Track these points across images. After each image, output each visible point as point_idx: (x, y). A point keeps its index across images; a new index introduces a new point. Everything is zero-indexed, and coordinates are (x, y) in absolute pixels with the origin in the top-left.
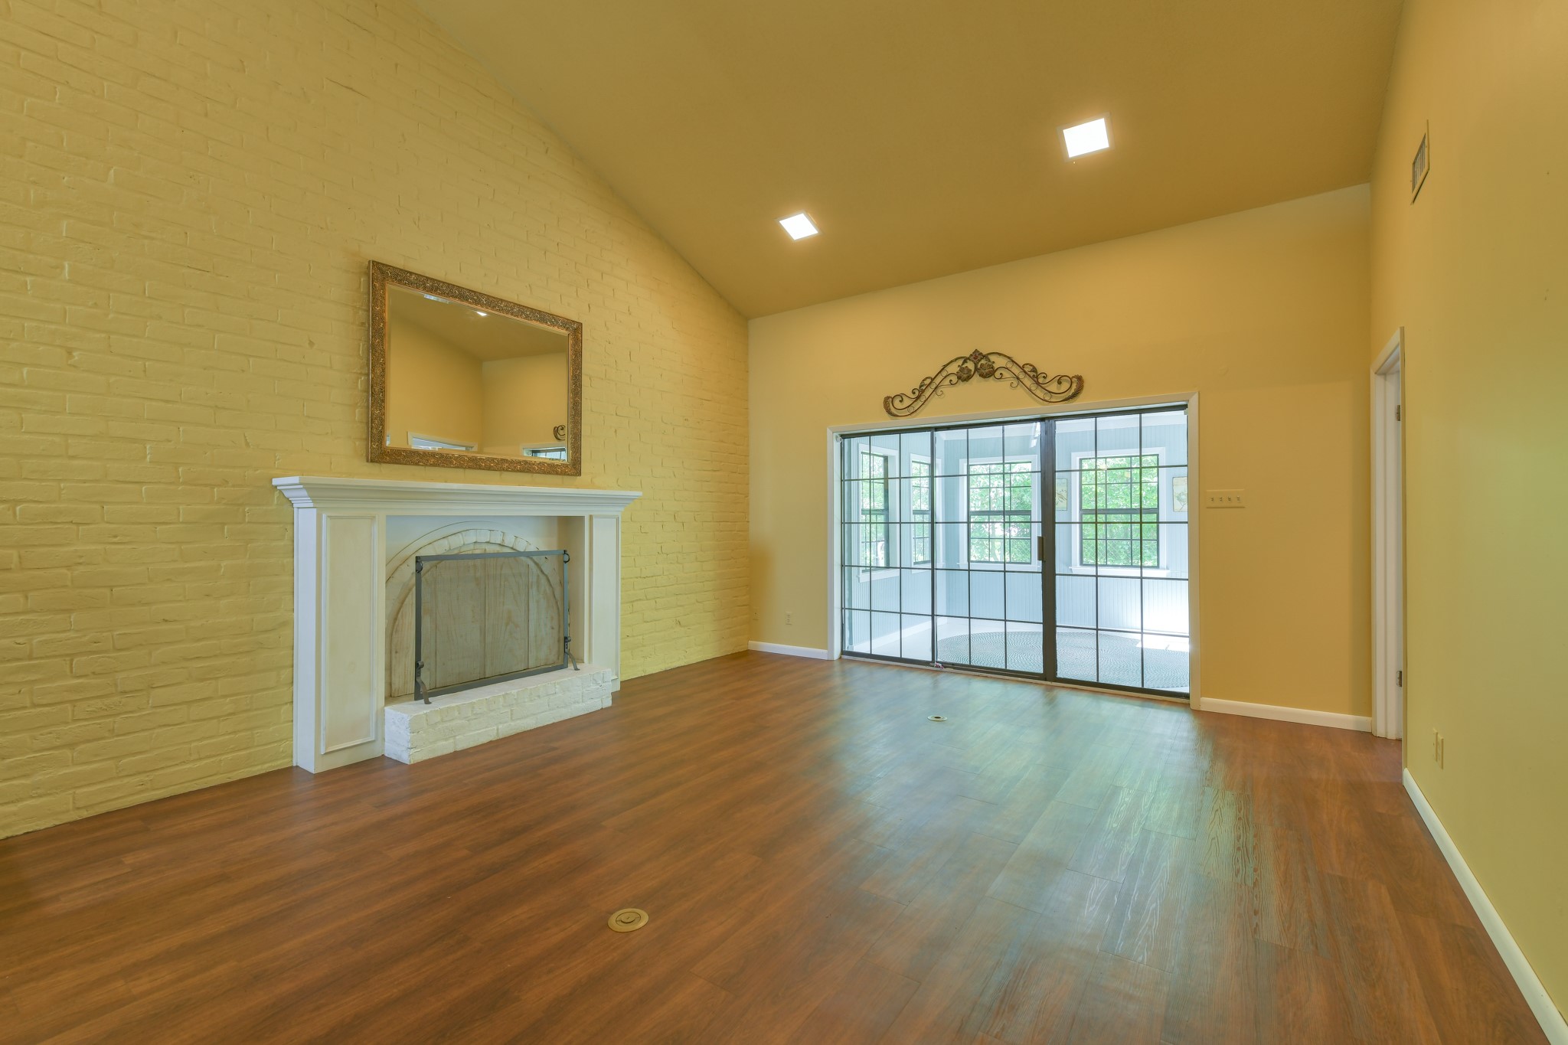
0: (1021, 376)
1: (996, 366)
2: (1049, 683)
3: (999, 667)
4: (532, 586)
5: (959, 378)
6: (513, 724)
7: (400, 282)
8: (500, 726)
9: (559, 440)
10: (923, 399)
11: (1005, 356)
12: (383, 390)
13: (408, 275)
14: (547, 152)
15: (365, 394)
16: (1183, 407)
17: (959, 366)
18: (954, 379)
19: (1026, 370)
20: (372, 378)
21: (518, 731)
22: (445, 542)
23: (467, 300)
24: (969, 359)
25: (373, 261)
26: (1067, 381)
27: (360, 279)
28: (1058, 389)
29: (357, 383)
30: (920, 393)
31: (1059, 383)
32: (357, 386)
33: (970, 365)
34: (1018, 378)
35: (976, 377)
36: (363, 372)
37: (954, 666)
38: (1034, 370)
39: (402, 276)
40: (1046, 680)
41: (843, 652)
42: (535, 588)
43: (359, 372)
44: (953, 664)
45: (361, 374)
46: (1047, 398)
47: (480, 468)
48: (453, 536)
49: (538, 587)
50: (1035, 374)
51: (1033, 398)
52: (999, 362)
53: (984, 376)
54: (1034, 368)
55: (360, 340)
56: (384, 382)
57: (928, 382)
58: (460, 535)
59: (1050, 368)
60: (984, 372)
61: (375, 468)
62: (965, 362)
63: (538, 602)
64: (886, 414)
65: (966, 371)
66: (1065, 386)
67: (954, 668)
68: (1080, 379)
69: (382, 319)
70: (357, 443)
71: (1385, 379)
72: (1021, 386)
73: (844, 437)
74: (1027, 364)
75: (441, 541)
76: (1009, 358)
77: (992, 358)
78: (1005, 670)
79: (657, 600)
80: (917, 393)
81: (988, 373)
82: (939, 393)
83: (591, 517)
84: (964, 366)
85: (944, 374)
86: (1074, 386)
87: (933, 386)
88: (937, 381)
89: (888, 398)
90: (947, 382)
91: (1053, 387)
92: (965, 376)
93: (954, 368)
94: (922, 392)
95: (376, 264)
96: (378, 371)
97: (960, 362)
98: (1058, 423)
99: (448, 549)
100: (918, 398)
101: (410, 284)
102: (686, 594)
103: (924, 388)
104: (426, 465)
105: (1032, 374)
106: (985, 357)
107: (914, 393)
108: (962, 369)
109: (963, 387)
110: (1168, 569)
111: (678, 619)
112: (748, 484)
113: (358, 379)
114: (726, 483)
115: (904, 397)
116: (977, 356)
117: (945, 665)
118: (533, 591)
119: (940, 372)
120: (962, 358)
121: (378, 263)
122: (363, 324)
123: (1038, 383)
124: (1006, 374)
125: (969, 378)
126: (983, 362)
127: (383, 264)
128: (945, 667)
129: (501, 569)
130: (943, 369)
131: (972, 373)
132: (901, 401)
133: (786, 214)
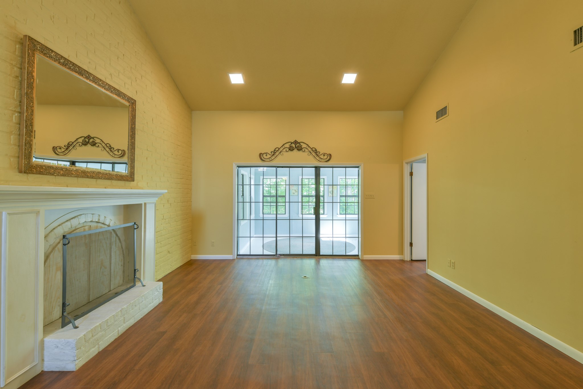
0: (311, 152)
1: (303, 147)
2: (318, 257)
3: (300, 253)
4: (113, 244)
5: (289, 149)
6: (124, 325)
7: (45, 54)
8: (119, 329)
9: (58, 155)
10: (275, 156)
11: (306, 144)
12: (32, 125)
13: (51, 51)
14: (120, 3)
15: (18, 126)
16: (358, 167)
17: (289, 145)
18: (288, 150)
19: (313, 150)
20: (26, 116)
21: (127, 328)
22: (68, 224)
23: (82, 75)
24: (293, 143)
25: (29, 37)
26: (326, 155)
27: (16, 46)
28: (324, 157)
29: (12, 117)
30: (274, 152)
31: (324, 156)
32: (12, 119)
33: (293, 145)
34: (310, 152)
35: (295, 150)
36: (17, 110)
37: (284, 255)
38: (316, 150)
39: (46, 51)
40: (316, 256)
41: (238, 255)
42: (114, 245)
43: (14, 110)
44: (284, 254)
45: (15, 111)
46: (320, 160)
47: (88, 177)
48: (73, 220)
49: (116, 244)
50: (316, 152)
51: (315, 160)
52: (304, 146)
53: (298, 150)
54: (316, 149)
55: (15, 88)
56: (33, 119)
57: (277, 149)
58: (77, 218)
59: (321, 150)
60: (299, 148)
61: (24, 177)
62: (291, 144)
63: (115, 252)
64: (260, 160)
65: (292, 147)
66: (326, 157)
67: (284, 256)
68: (330, 155)
69: (33, 76)
70: (12, 159)
71: (407, 165)
72: (311, 155)
73: (239, 167)
74: (313, 148)
75: (67, 223)
76: (307, 145)
77: (302, 144)
78: (303, 254)
79: (162, 242)
80: (273, 153)
81: (300, 149)
82: (282, 153)
83: (145, 204)
84: (291, 145)
85: (284, 147)
86: (329, 157)
87: (279, 151)
88: (281, 149)
89: (261, 153)
90: (285, 150)
91: (322, 157)
92: (292, 149)
93: (287, 145)
94: (275, 153)
95: (31, 39)
96: (30, 111)
97: (290, 144)
98: (321, 169)
99: (70, 227)
100: (273, 155)
101: (51, 57)
102: (171, 238)
103: (276, 151)
104: (58, 175)
105: (315, 151)
106: (299, 143)
107: (272, 153)
108: (291, 147)
109: (290, 153)
110: (327, 214)
111: (168, 250)
112: (191, 185)
113: (13, 114)
114: (185, 184)
115: (267, 154)
116: (296, 142)
117: (281, 255)
118: (113, 247)
119: (282, 146)
120: (290, 142)
121: (32, 39)
122: (17, 77)
123: (317, 155)
124: (306, 150)
125: (293, 150)
126: (298, 145)
127: (35, 40)
128: (281, 256)
129: (98, 236)
130: (283, 145)
131: (294, 148)
132: (266, 155)
133: (232, 72)
